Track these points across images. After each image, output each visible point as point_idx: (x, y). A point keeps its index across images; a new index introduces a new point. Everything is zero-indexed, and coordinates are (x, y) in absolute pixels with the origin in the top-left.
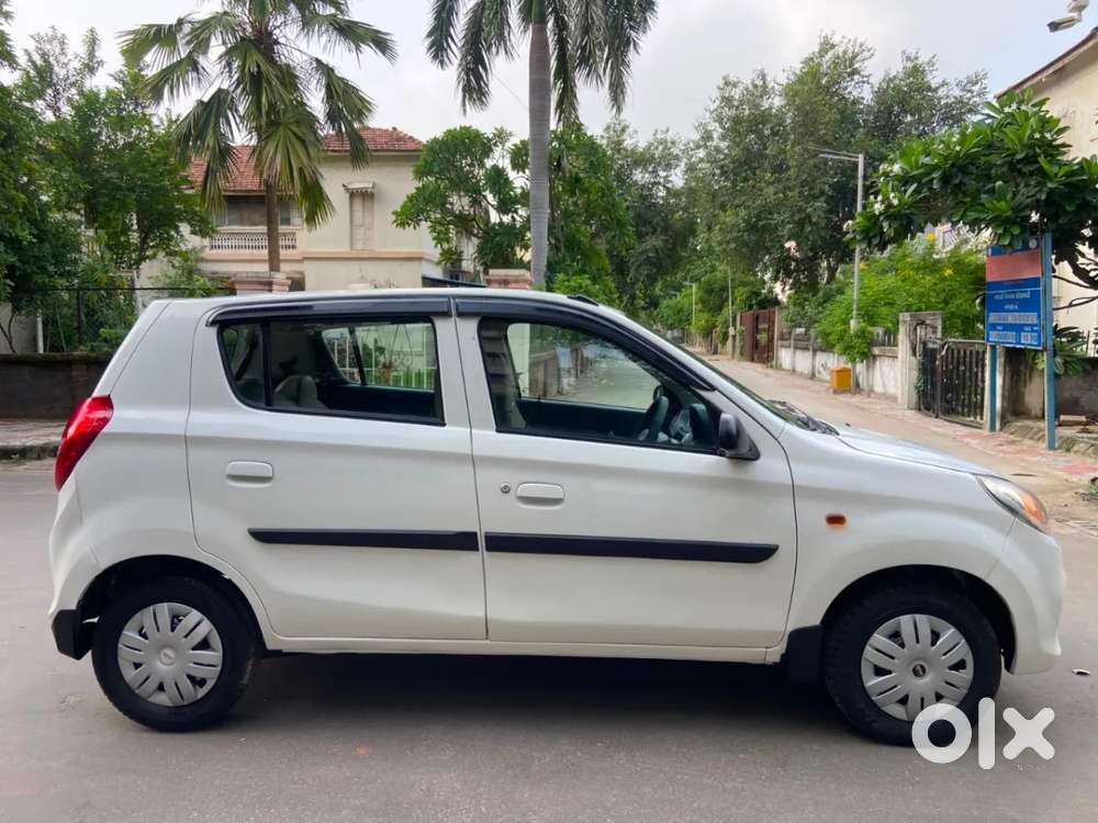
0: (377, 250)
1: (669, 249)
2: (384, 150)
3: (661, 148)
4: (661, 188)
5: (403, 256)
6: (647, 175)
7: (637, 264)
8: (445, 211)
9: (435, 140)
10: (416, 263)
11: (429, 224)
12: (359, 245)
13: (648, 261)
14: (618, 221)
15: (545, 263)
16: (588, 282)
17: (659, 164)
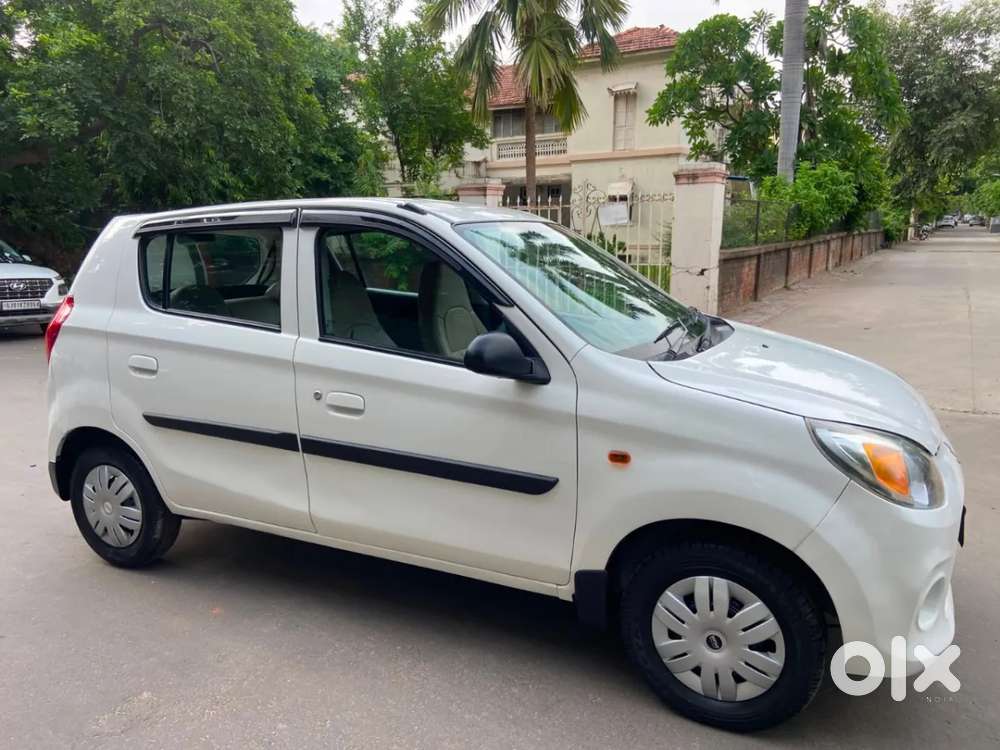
0: (636, 148)
1: (982, 127)
2: (648, 50)
3: (979, 11)
4: (976, 57)
5: (663, 153)
6: (959, 44)
7: (940, 144)
8: (698, 107)
9: (690, 33)
10: (672, 160)
11: (682, 119)
12: (620, 146)
13: (954, 142)
14: (887, 99)
15: (795, 151)
16: (836, 169)
17: (976, 29)
